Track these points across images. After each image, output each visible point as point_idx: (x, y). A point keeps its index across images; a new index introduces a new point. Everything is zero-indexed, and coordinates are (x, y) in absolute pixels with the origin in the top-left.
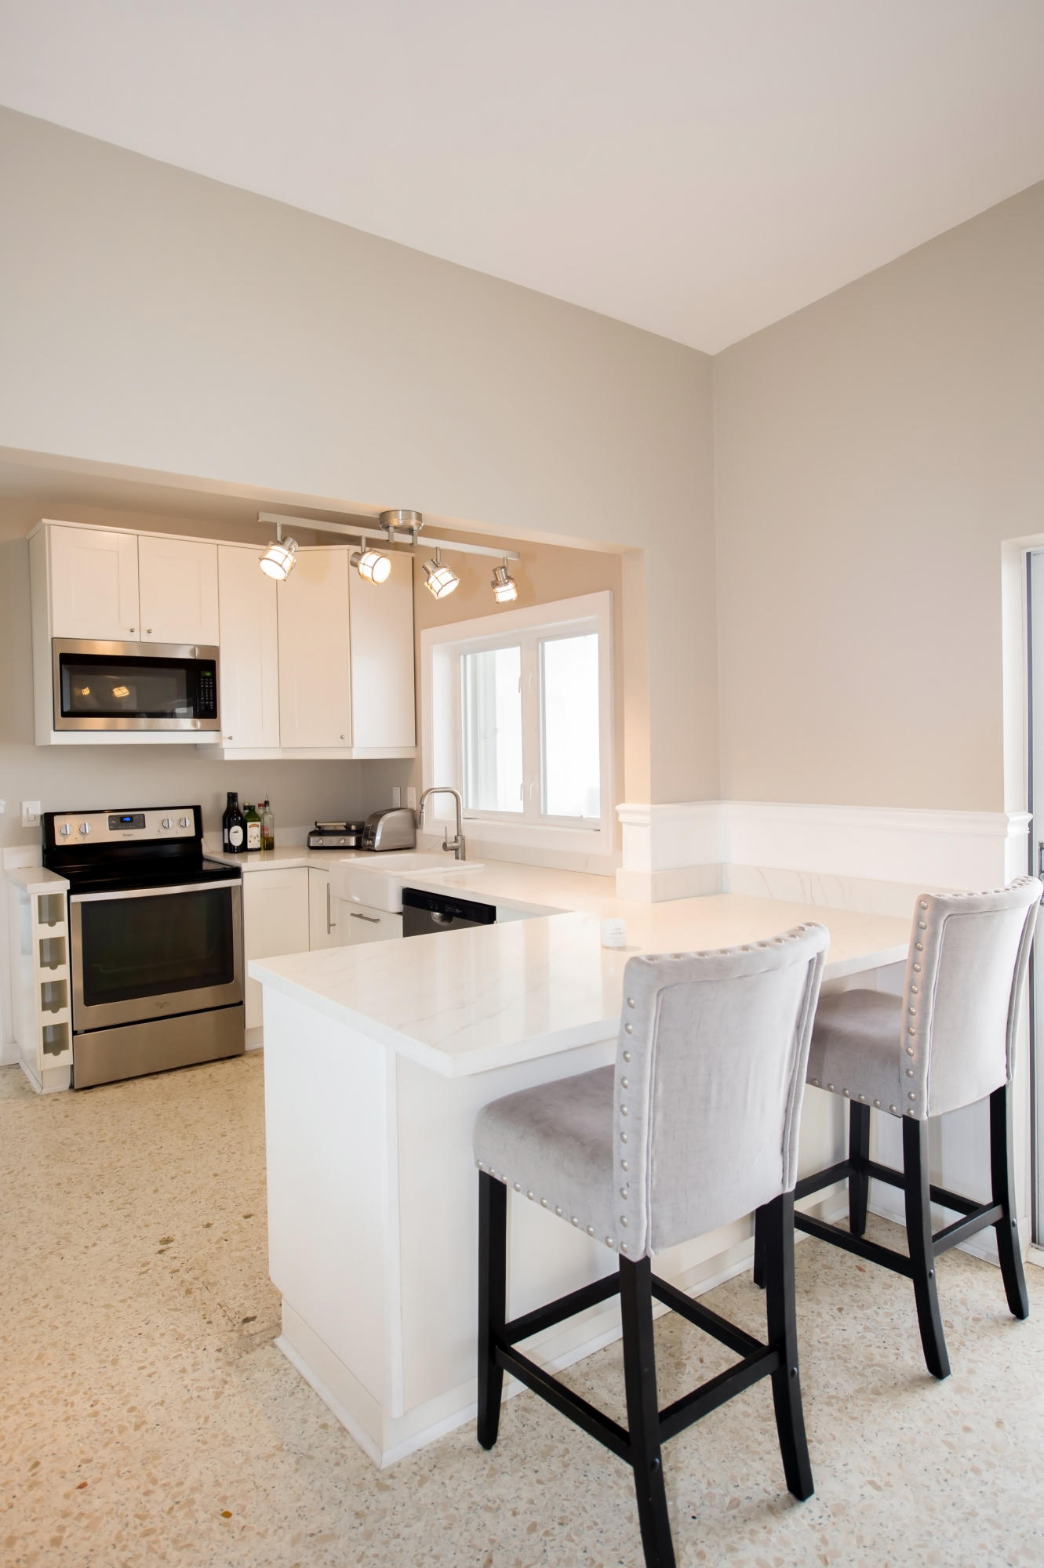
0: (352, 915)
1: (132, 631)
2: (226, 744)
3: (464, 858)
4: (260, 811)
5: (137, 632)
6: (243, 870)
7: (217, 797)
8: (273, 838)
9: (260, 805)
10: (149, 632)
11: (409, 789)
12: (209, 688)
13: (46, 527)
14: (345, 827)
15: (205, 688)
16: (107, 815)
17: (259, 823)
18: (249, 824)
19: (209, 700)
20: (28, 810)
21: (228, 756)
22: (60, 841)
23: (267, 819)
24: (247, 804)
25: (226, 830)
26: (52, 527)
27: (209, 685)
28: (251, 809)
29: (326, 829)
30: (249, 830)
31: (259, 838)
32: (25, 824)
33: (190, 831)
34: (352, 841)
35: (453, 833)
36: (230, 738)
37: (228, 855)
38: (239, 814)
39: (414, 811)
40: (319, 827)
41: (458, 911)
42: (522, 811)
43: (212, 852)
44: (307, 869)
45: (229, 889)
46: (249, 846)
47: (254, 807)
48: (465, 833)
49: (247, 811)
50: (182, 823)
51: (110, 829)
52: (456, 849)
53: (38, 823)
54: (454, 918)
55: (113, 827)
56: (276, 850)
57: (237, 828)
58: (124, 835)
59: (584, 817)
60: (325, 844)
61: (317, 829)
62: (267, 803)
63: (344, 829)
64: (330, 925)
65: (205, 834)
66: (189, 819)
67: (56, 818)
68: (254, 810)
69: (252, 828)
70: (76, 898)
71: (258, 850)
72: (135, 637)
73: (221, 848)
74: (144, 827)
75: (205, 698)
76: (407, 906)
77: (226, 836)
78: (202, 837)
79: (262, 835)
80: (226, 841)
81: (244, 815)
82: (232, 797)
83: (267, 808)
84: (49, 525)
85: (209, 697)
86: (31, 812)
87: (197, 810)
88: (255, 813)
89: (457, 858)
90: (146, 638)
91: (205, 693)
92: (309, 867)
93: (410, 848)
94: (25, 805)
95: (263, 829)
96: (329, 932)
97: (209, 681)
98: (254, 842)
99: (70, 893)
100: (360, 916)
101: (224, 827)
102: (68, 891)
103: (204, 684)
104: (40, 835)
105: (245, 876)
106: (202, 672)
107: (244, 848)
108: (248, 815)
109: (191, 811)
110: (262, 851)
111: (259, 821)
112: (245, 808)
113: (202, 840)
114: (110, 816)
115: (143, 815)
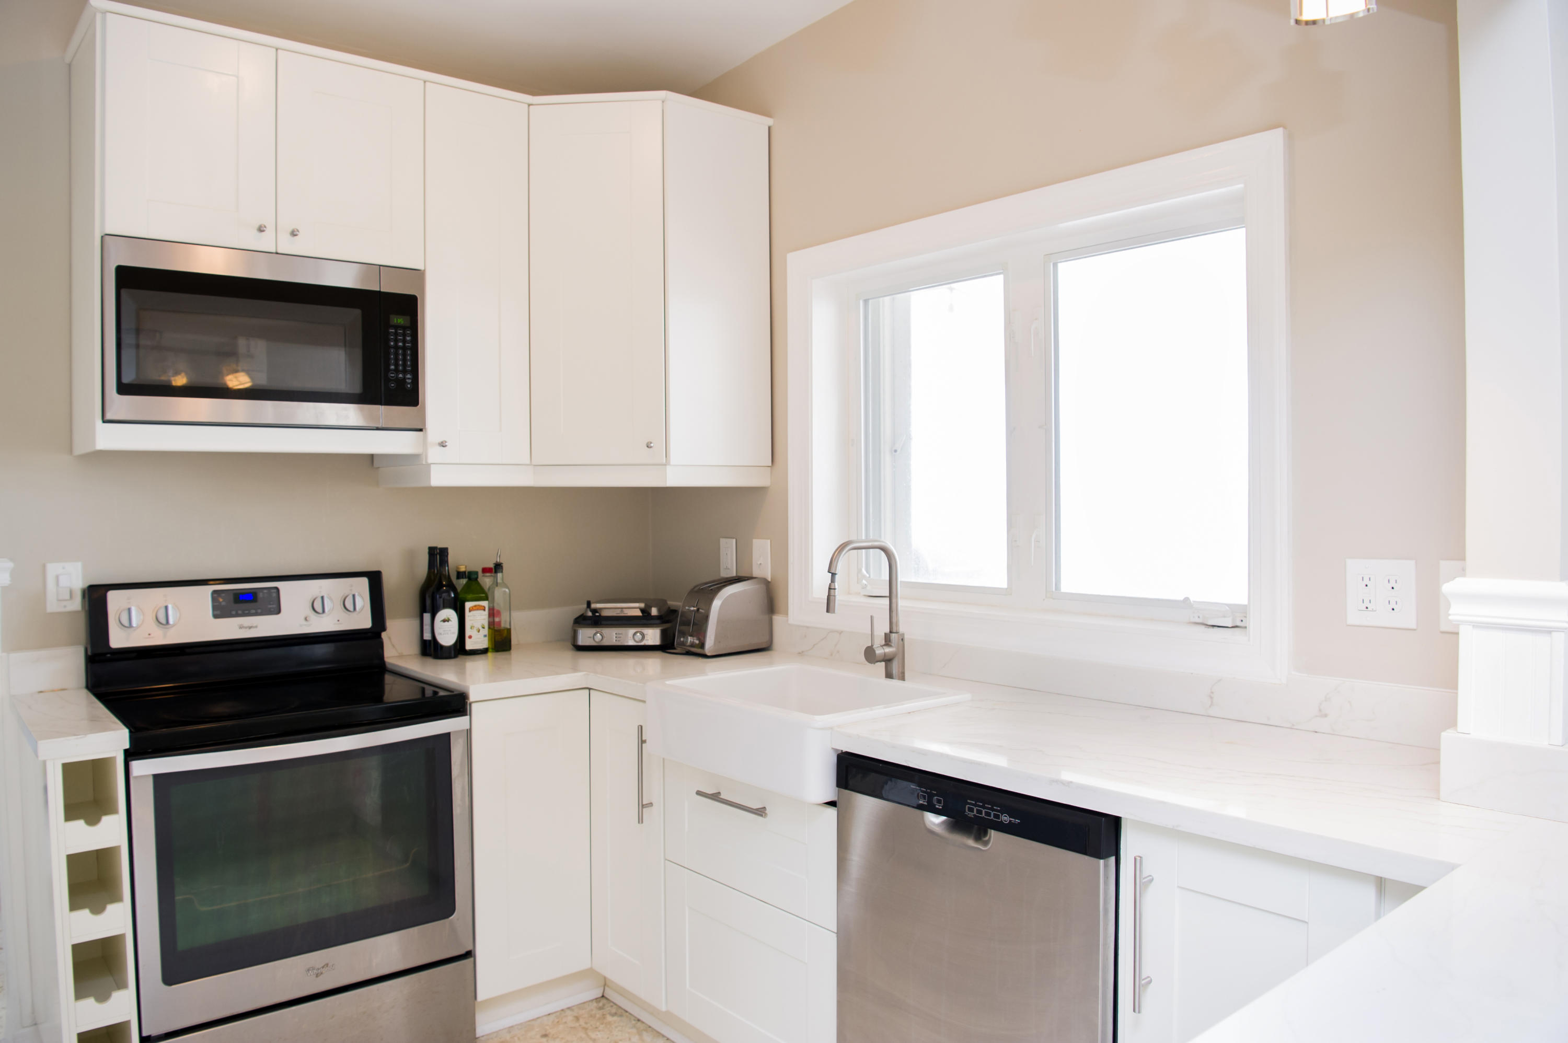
0: (699, 793)
1: (261, 229)
2: (434, 455)
3: (902, 678)
4: (486, 581)
5: (269, 233)
6: (472, 698)
7: (411, 555)
8: (509, 631)
9: (485, 570)
10: (294, 234)
11: (756, 543)
12: (404, 348)
13: (99, 17)
14: (642, 611)
15: (396, 347)
16: (210, 589)
17: (485, 603)
18: (468, 605)
19: (405, 372)
20: (57, 578)
21: (439, 478)
22: (118, 639)
23: (499, 594)
24: (462, 569)
25: (427, 616)
26: (109, 15)
27: (404, 341)
28: (471, 577)
29: (605, 613)
30: (469, 616)
31: (486, 631)
32: (53, 606)
33: (363, 620)
34: (652, 636)
35: (882, 628)
36: (443, 445)
37: (430, 661)
38: (452, 587)
39: (769, 582)
40: (594, 611)
41: (1005, 819)
42: (1003, 584)
43: (401, 656)
44: (587, 691)
45: (445, 739)
46: (469, 646)
47: (476, 573)
48: (903, 627)
49: (464, 581)
50: (349, 605)
51: (216, 616)
52: (888, 660)
53: (76, 604)
54: (993, 833)
55: (220, 612)
56: (513, 651)
57: (448, 613)
58: (241, 627)
59: (1192, 599)
60: (606, 643)
61: (590, 614)
62: (498, 567)
63: (639, 613)
64: (643, 806)
65: (389, 623)
66: (360, 595)
67: (112, 595)
68: (476, 579)
69: (473, 613)
70: (145, 768)
71: (484, 651)
72: (266, 243)
73: (415, 648)
74: (278, 611)
75: (396, 365)
76: (839, 789)
77: (427, 628)
78: (384, 629)
79: (492, 625)
80: (427, 636)
81: (459, 589)
82: (438, 556)
83: (499, 575)
84: (105, 12)
85: (404, 365)
86: (64, 582)
87: (375, 579)
88: (479, 584)
89: (889, 675)
90: (287, 246)
91: (397, 360)
92: (590, 689)
93: (763, 648)
94: (53, 569)
95: (493, 613)
96: (641, 820)
97: (404, 335)
98: (477, 639)
99: (130, 755)
100: (715, 797)
101: (423, 610)
102: (126, 751)
103: (396, 341)
104: (80, 627)
105: (475, 708)
106: (392, 316)
107: (459, 650)
108: (467, 588)
109: (364, 582)
110: (490, 654)
111: (486, 599)
112: (460, 575)
113: (384, 635)
114: (215, 592)
115: (277, 589)
